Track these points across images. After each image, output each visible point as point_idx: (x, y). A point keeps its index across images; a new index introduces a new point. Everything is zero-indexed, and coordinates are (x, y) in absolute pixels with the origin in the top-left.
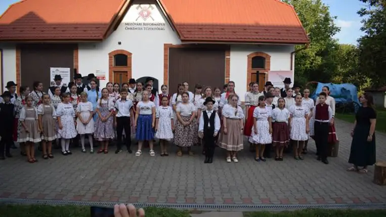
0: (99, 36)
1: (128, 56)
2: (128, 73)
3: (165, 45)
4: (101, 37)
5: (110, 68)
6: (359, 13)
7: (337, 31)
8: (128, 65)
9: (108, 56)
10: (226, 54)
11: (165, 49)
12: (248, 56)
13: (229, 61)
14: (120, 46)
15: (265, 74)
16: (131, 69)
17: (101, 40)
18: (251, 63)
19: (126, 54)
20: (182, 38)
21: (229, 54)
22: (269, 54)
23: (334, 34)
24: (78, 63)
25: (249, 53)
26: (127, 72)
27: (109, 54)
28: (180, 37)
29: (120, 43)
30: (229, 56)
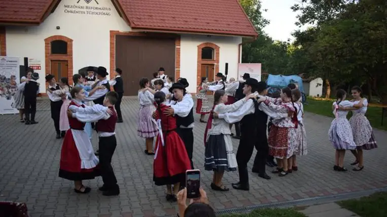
0: (35, 19)
1: (68, 43)
2: (69, 62)
3: (111, 31)
4: (38, 20)
5: (46, 57)
6: (292, 8)
7: (266, 23)
8: (68, 54)
9: (44, 43)
10: (176, 44)
11: (111, 36)
12: (198, 46)
13: (180, 50)
14: (58, 30)
15: (214, 65)
16: (72, 58)
17: (38, 24)
18: (201, 53)
19: (66, 41)
20: (133, 25)
21: (180, 43)
22: (219, 45)
23: (264, 27)
24: (6, 49)
25: (199, 43)
26: (67, 61)
27: (46, 40)
28: (130, 25)
29: (58, 28)
30: (180, 46)
